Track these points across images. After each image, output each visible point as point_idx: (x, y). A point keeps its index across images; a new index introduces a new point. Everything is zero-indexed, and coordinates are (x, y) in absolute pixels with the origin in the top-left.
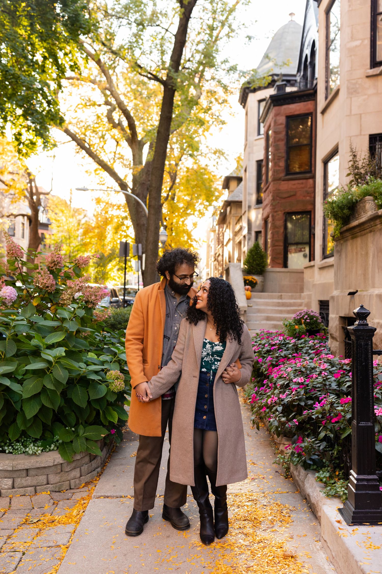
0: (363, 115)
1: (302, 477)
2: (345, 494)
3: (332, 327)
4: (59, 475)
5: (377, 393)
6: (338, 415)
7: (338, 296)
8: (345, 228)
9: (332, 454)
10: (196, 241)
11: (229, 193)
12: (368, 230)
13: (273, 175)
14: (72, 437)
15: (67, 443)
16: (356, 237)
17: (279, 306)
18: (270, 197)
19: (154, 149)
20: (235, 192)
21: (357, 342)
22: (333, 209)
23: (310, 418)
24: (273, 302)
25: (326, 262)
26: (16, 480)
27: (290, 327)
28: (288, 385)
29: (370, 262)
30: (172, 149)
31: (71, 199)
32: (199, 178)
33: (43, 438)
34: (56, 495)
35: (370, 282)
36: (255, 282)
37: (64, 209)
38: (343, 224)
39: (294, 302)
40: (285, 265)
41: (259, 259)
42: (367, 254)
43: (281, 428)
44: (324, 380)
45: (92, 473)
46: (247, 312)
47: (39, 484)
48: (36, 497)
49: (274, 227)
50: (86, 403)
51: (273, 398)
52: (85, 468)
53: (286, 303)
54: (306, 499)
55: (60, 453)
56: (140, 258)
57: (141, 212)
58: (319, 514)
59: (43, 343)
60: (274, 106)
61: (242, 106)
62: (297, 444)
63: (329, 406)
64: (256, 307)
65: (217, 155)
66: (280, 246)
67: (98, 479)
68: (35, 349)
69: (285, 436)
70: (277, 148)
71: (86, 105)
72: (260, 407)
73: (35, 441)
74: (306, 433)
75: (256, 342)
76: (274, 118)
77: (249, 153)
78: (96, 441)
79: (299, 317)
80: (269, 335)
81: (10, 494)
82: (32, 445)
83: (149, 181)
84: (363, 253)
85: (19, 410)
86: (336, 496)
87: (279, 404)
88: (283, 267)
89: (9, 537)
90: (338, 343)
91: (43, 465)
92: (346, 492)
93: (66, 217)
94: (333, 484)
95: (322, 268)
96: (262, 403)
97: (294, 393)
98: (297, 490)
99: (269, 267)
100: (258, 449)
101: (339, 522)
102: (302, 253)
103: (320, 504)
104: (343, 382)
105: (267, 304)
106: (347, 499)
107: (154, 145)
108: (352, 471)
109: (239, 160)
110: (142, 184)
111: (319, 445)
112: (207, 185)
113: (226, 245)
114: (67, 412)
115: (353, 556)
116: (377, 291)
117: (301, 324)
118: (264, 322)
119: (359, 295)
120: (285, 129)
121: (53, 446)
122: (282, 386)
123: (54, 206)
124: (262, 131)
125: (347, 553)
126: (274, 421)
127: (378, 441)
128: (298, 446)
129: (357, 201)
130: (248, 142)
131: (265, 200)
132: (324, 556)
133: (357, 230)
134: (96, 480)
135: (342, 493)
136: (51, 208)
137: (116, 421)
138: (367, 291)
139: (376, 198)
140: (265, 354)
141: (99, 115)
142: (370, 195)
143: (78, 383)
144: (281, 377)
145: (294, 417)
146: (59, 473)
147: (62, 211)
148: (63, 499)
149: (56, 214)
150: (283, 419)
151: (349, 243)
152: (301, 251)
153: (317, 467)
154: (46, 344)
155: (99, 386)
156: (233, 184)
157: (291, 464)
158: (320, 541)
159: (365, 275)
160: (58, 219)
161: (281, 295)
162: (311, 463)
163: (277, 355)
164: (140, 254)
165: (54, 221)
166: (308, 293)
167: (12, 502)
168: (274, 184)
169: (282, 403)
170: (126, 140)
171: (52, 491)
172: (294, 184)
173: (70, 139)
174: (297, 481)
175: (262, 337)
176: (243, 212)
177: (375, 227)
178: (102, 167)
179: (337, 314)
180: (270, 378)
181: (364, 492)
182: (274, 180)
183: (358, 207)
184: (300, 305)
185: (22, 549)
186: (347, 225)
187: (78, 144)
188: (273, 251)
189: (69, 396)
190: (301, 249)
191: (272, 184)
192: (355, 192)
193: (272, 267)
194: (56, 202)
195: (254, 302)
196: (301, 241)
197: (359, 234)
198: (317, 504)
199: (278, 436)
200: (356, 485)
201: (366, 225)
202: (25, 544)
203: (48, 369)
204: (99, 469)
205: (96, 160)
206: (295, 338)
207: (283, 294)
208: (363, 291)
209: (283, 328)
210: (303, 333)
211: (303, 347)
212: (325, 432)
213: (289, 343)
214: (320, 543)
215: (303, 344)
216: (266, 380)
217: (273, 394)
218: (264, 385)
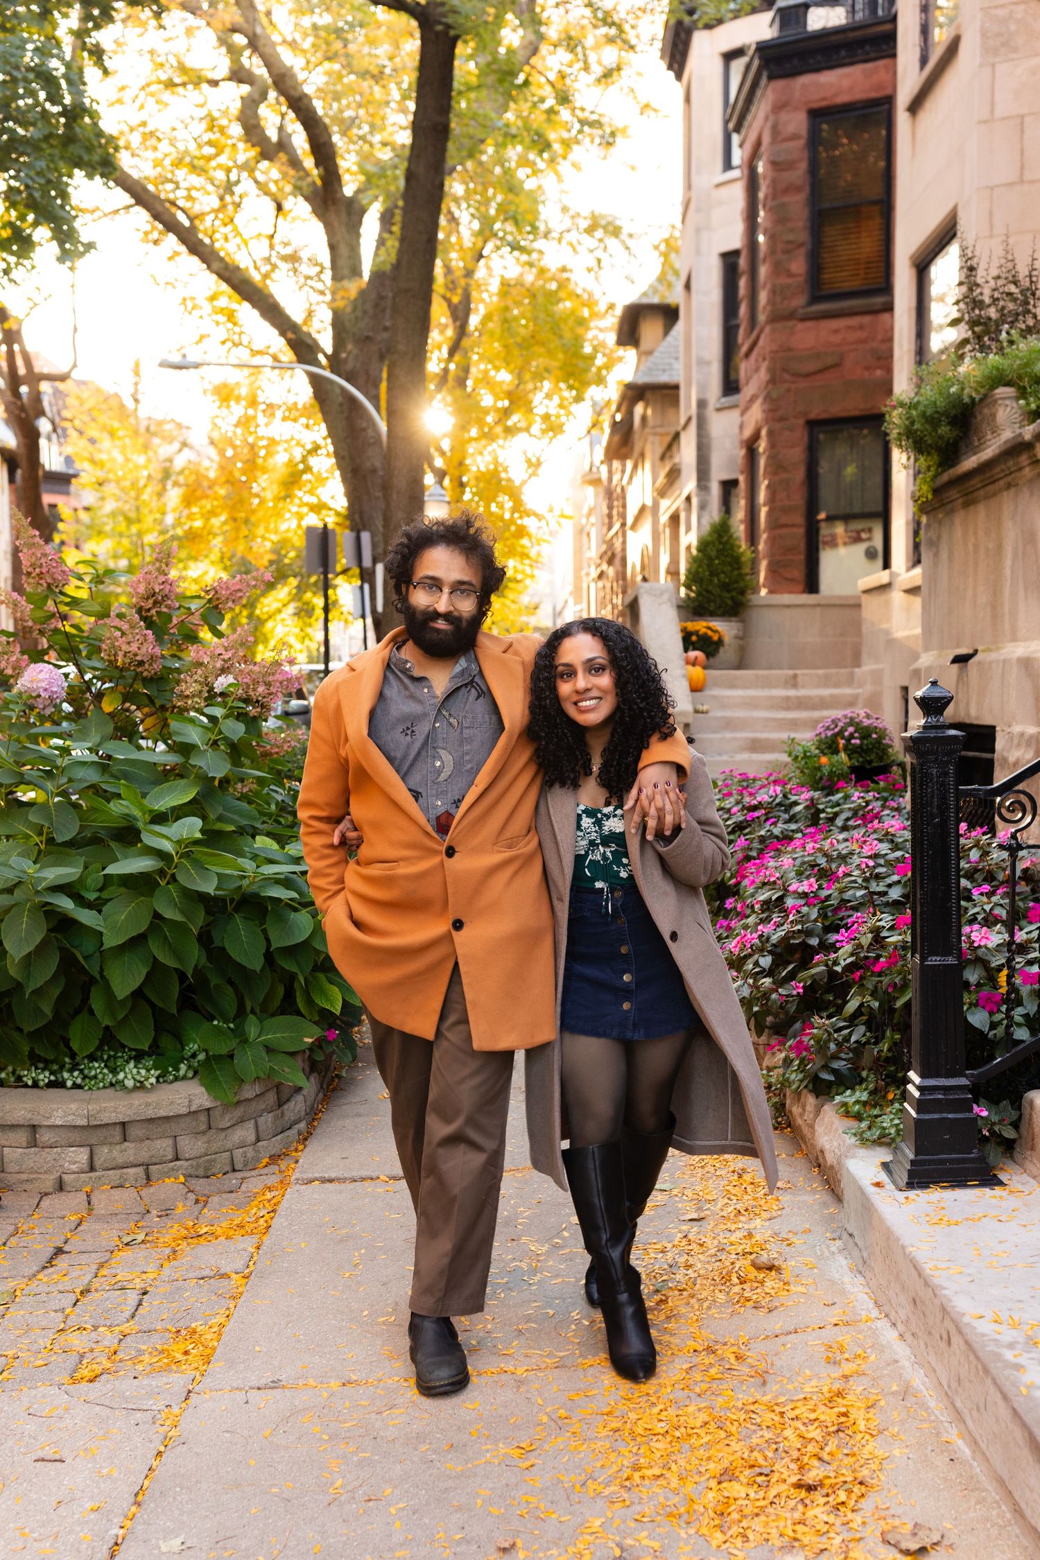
0: (1027, 120)
1: (808, 1116)
2: (898, 1131)
4: (205, 1138)
7: (928, 669)
8: (945, 477)
9: (878, 1051)
10: (539, 517)
11: (640, 355)
12: (1002, 483)
13: (771, 301)
14: (233, 1044)
15: (219, 1058)
17: (788, 709)
18: (763, 375)
19: (396, 229)
20: (656, 354)
21: (921, 769)
22: (913, 423)
23: (832, 974)
24: (770, 698)
25: (915, 577)
26: (97, 1150)
27: (804, 760)
28: (780, 901)
29: (1008, 571)
30: (453, 220)
31: (136, 391)
32: (542, 316)
33: (155, 1050)
34: (200, 1185)
35: (1007, 626)
36: (716, 638)
37: (116, 425)
38: (940, 465)
39: (832, 696)
40: (812, 585)
41: (728, 569)
42: (1000, 547)
43: (761, 1005)
44: (866, 880)
45: (287, 1133)
46: (693, 728)
47: (154, 1160)
48: (152, 1190)
49: (777, 466)
50: (262, 960)
51: (745, 936)
52: (267, 1120)
53: (810, 698)
54: (819, 1166)
55: (202, 1085)
56: (367, 576)
57: (364, 430)
58: (842, 1185)
59: (142, 808)
60: (771, 78)
61: (671, 74)
62: (798, 1038)
63: (870, 936)
64: (720, 714)
65: (599, 233)
66: (794, 526)
67: (301, 1147)
68: (123, 824)
70: (780, 216)
71: (170, 84)
73: (139, 1057)
76: (772, 118)
77: (698, 231)
78: (292, 1054)
79: (829, 733)
80: (746, 783)
81: (85, 1183)
82: (132, 1064)
83: (386, 329)
84: (991, 546)
85: (98, 977)
86: (883, 1140)
87: (762, 949)
88: (803, 592)
89: (101, 1266)
91: (162, 1113)
92: (902, 1123)
93: (123, 450)
94: (876, 1116)
95: (909, 593)
97: (791, 918)
98: (801, 1151)
99: (763, 592)
101: (878, 1185)
102: (861, 548)
105: (752, 704)
107: (398, 218)
108: (912, 1075)
109: (669, 249)
110: (364, 340)
111: (848, 1030)
112: (567, 335)
113: (633, 527)
114: (215, 980)
115: (898, 1239)
116: (1018, 650)
117: (836, 752)
118: (745, 756)
119: (979, 663)
120: (806, 154)
121: (183, 1067)
122: (767, 905)
123: (87, 419)
124: (737, 156)
125: (888, 1239)
127: (975, 1004)
128: (800, 1043)
129: (973, 399)
130: (694, 194)
131: (747, 383)
132: (844, 1262)
133: (975, 482)
134: (296, 1151)
136: (77, 422)
137: (337, 1009)
138: (998, 649)
139: (1023, 393)
141: (216, 114)
142: (1008, 384)
143: (236, 910)
144: (764, 884)
145: (793, 975)
146: (204, 1133)
147: (112, 434)
148: (220, 1192)
149: (92, 441)
150: (768, 983)
151: (958, 519)
152: (857, 539)
154: (151, 811)
155: (293, 915)
156: (650, 330)
157: (788, 1092)
158: (840, 1237)
159: (995, 606)
160: (104, 457)
161: (795, 676)
162: (831, 1078)
163: (763, 833)
164: (367, 562)
165: (86, 465)
166: (875, 667)
167: (94, 1200)
168: (773, 331)
169: (769, 945)
170: (307, 199)
171: (187, 1176)
172: (836, 331)
173: (127, 199)
174: (799, 1128)
175: (725, 791)
176: (683, 421)
177: (1018, 474)
178: (235, 287)
180: (741, 890)
181: (936, 1116)
182: (775, 318)
183: (979, 417)
184: (852, 703)
185: (138, 1284)
186: (952, 466)
187: (156, 216)
188: (772, 541)
189: (217, 943)
190: (858, 532)
191: (767, 330)
192: (967, 376)
193: (771, 592)
194: (90, 404)
195: (714, 697)
196: (857, 509)
197: (981, 493)
198: (839, 1163)
200: (918, 1100)
201: (997, 470)
202: (144, 1276)
203: (162, 872)
204: (302, 1125)
205: (215, 265)
206: (816, 790)
207: (798, 672)
208: (989, 650)
209: (786, 765)
210: (842, 776)
211: (836, 815)
212: (860, 998)
213: (796, 803)
214: (838, 1243)
215: (838, 805)
216: (732, 900)
217: (746, 927)
218: (728, 912)
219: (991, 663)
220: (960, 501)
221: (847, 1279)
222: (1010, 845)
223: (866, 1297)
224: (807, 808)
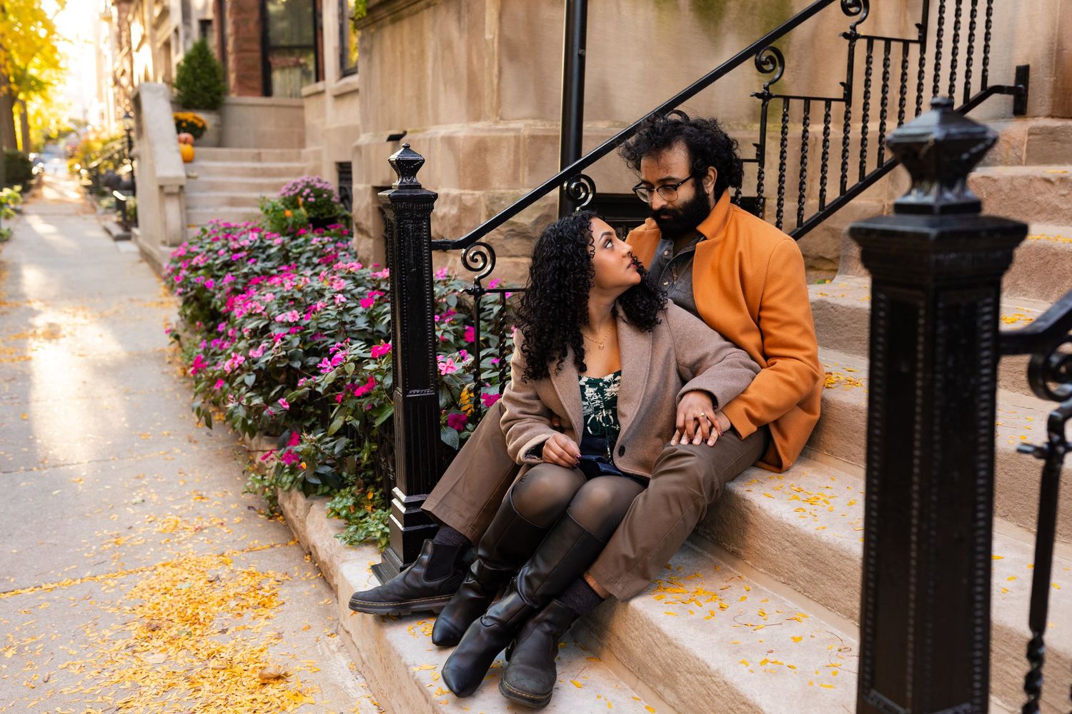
1: (299, 513)
2: (384, 535)
3: (358, 210)
5: (445, 331)
6: (370, 381)
7: (368, 145)
9: (358, 459)
12: (422, 3)
16: (400, 19)
17: (255, 176)
21: (399, 225)
23: (313, 393)
24: (243, 168)
25: (347, 84)
27: (274, 214)
28: (266, 329)
29: (429, 71)
35: (430, 112)
36: (200, 125)
39: (287, 169)
40: (267, 91)
41: (207, 76)
42: (422, 53)
43: (255, 420)
44: (340, 313)
46: (186, 190)
49: (239, 8)
51: (235, 358)
53: (271, 169)
54: (311, 554)
58: (335, 581)
62: (288, 448)
63: (353, 364)
64: (206, 179)
66: (252, 50)
69: (267, 434)
72: (213, 381)
74: (307, 424)
75: (201, 247)
79: (292, 193)
80: (229, 232)
84: (415, 52)
86: (369, 541)
87: (249, 370)
88: (262, 96)
90: (371, 241)
92: (387, 530)
94: (361, 518)
95: (339, 96)
96: (214, 372)
97: (277, 344)
98: (293, 539)
99: (234, 93)
100: (211, 467)
103: (336, 561)
104: (379, 315)
105: (230, 172)
106: (388, 543)
108: (396, 490)
111: (332, 444)
113: (138, 50)
115: (400, 657)
116: (442, 131)
117: (297, 207)
118: (226, 209)
119: (409, 141)
122: (256, 333)
126: (236, 407)
127: (446, 425)
128: (290, 452)
132: (344, 663)
135: (378, 535)
138: (423, 130)
140: (219, 270)
144: (251, 315)
145: (280, 394)
150: (257, 401)
151: (387, 32)
153: (332, 489)
157: (279, 489)
158: (337, 633)
159: (420, 97)
161: (259, 154)
162: (318, 482)
163: (245, 270)
166: (315, 148)
169: (255, 367)
174: (291, 520)
175: (213, 237)
179: (368, 182)
180: (231, 317)
181: (420, 527)
184: (300, 173)
188: (238, 61)
193: (239, 95)
195: (202, 167)
196: (295, 42)
197: (405, 11)
198: (331, 561)
199: (252, 436)
200: (405, 515)
206: (284, 235)
207: (262, 151)
208: (416, 131)
209: (259, 217)
210: (302, 225)
211: (300, 254)
212: (342, 418)
213: (270, 246)
214: (337, 639)
215: (301, 246)
216: (224, 324)
217: (236, 350)
218: (219, 334)
219: (419, 141)
220: (389, 18)
221: (350, 683)
222: (475, 290)
223: (369, 702)
224: (279, 250)
